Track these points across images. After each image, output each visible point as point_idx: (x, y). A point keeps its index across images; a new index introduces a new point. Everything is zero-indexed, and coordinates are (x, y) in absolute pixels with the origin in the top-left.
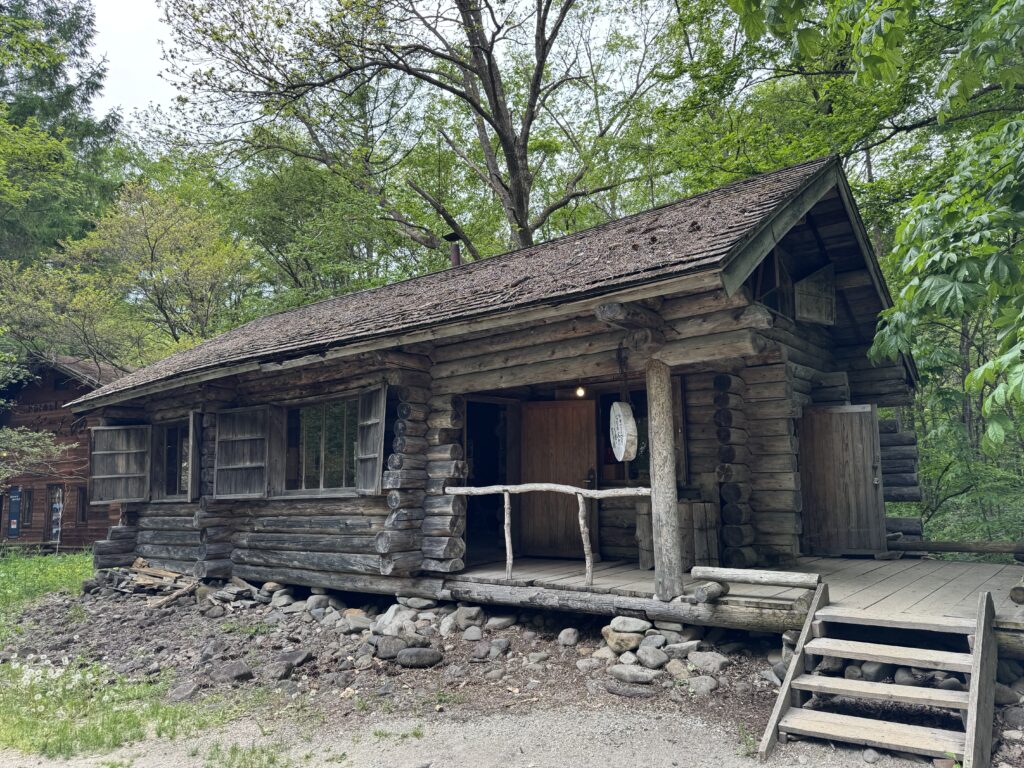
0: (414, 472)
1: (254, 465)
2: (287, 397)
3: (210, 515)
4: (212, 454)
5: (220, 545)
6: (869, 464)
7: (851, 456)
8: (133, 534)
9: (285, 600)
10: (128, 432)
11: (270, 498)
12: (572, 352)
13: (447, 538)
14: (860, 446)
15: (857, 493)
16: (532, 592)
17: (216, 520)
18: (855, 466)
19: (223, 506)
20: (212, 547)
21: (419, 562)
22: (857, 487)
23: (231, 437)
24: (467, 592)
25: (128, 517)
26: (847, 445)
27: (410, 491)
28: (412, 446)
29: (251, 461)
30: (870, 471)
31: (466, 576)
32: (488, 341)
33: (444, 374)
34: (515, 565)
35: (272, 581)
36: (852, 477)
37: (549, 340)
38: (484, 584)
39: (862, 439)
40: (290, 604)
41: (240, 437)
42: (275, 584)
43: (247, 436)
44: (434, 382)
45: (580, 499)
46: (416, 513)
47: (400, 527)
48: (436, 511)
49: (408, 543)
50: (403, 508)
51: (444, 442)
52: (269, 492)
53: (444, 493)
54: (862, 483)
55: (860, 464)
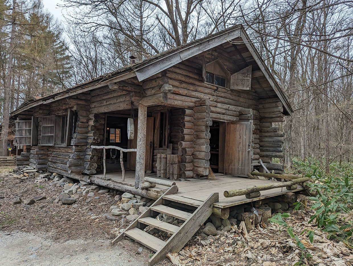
0: (81, 140)
1: (51, 135)
2: (60, 113)
3: (40, 150)
4: (40, 131)
5: (43, 160)
6: (248, 144)
7: (242, 141)
8: (29, 155)
9: (57, 179)
10: (26, 122)
11: (55, 146)
12: (122, 100)
13: (89, 163)
14: (245, 137)
15: (242, 154)
16: (108, 182)
17: (42, 152)
18: (243, 144)
19: (45, 148)
20: (40, 161)
21: (83, 170)
22: (242, 152)
23: (46, 125)
24: (94, 181)
25: (27, 150)
26: (241, 136)
27: (80, 146)
28: (81, 131)
29: (51, 134)
30: (247, 146)
31: (95, 176)
32: (103, 95)
33: (93, 106)
34: (106, 173)
35: (55, 173)
36: (241, 148)
37: (117, 95)
38: (98, 179)
39: (246, 134)
40: (59, 181)
41: (48, 125)
42: (56, 174)
43: (50, 125)
44: (91, 109)
45: (121, 152)
46: (82, 154)
47: (74, 158)
48: (88, 153)
49: (78, 164)
50: (76, 152)
51: (92, 130)
52: (55, 144)
53: (91, 148)
54: (244, 151)
55: (244, 144)
